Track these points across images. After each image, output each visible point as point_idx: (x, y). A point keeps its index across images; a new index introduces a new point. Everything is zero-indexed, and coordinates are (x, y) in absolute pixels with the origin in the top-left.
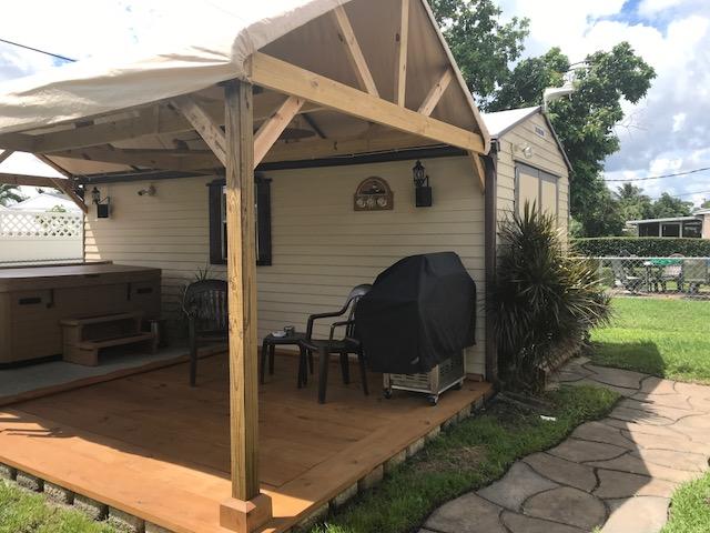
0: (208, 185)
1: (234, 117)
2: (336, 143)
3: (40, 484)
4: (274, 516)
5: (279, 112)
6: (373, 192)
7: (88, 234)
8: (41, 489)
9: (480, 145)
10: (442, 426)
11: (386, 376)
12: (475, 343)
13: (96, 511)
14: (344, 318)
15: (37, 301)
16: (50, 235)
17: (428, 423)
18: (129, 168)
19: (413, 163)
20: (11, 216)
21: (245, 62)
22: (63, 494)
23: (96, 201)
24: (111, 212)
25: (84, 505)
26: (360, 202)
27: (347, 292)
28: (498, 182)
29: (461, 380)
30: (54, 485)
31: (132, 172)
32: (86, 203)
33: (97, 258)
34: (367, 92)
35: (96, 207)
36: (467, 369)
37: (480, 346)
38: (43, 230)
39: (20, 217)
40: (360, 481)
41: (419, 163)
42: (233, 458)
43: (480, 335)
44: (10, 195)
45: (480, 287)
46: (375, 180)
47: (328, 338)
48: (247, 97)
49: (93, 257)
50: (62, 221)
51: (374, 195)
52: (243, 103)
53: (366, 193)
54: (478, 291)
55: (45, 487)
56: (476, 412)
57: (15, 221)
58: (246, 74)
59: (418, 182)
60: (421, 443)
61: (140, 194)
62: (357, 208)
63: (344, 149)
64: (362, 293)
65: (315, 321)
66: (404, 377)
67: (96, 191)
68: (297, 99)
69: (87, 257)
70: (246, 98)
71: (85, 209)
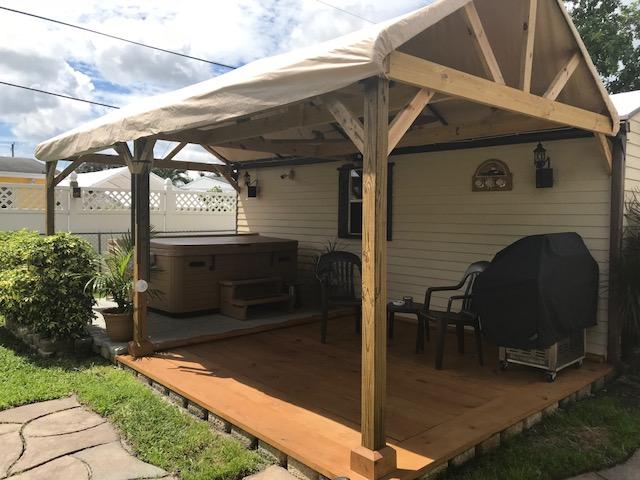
0: (338, 169)
1: (371, 109)
2: (458, 129)
3: (205, 414)
4: (398, 467)
5: (412, 103)
6: (491, 173)
7: (241, 210)
8: (206, 418)
9: (608, 126)
10: (560, 402)
11: (502, 350)
12: (596, 324)
13: (248, 441)
14: (461, 292)
15: (202, 264)
16: (210, 210)
17: (546, 399)
18: (274, 156)
19: (534, 146)
20: (182, 195)
21: (384, 60)
22: (223, 424)
23: (247, 183)
24: (259, 192)
25: (239, 436)
26: (478, 183)
27: (465, 267)
28: (627, 164)
29: (580, 360)
30: (216, 416)
31: (275, 158)
32: (239, 185)
33: (247, 230)
34: (493, 80)
35: (247, 188)
36: (587, 349)
37: (602, 327)
38: (205, 206)
39: (189, 196)
40: (478, 447)
41: (540, 146)
42: (363, 412)
43: (602, 316)
44: (180, 178)
45: (603, 267)
46: (495, 162)
47: (445, 310)
48: (385, 91)
49: (243, 230)
50: (220, 200)
51: (494, 176)
52: (381, 97)
53: (484, 174)
54: (601, 272)
55: (210, 416)
56: (596, 392)
57: (186, 199)
58: (384, 70)
59: (539, 164)
60: (538, 416)
61: (282, 177)
62: (475, 189)
63: (465, 134)
64: (480, 269)
65: (433, 293)
66: (520, 352)
67: (247, 175)
68: (428, 90)
69: (239, 229)
70: (383, 92)
71: (238, 189)
